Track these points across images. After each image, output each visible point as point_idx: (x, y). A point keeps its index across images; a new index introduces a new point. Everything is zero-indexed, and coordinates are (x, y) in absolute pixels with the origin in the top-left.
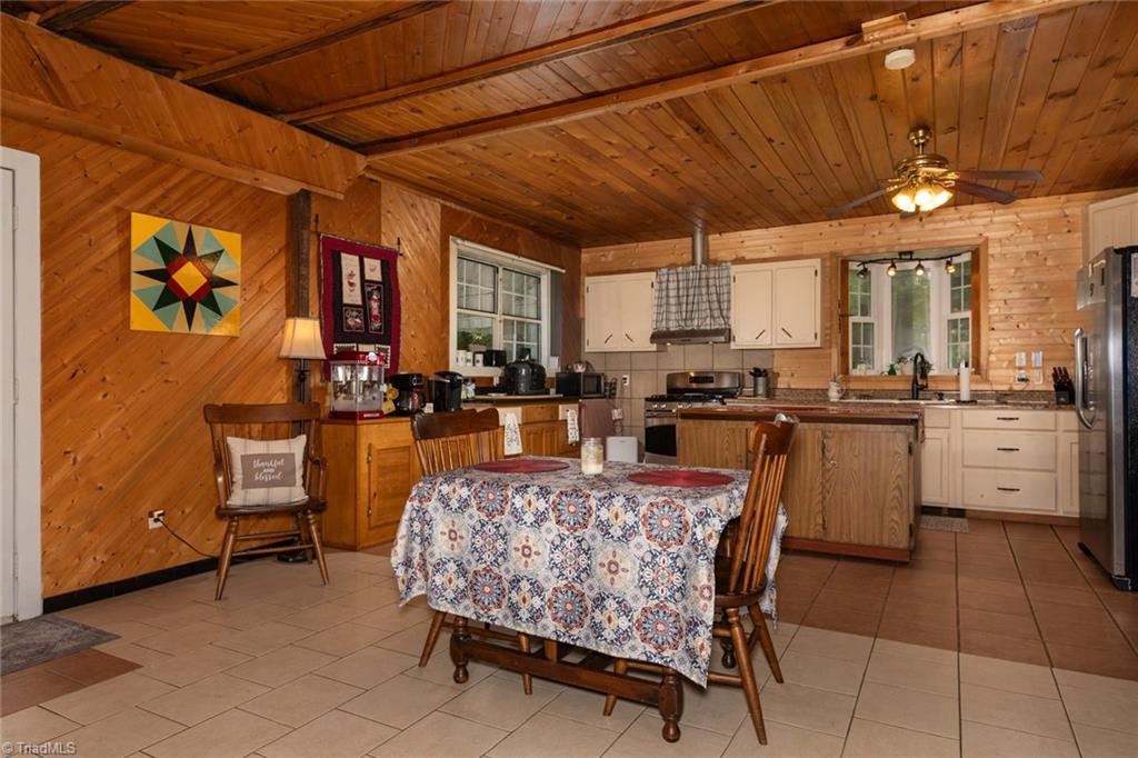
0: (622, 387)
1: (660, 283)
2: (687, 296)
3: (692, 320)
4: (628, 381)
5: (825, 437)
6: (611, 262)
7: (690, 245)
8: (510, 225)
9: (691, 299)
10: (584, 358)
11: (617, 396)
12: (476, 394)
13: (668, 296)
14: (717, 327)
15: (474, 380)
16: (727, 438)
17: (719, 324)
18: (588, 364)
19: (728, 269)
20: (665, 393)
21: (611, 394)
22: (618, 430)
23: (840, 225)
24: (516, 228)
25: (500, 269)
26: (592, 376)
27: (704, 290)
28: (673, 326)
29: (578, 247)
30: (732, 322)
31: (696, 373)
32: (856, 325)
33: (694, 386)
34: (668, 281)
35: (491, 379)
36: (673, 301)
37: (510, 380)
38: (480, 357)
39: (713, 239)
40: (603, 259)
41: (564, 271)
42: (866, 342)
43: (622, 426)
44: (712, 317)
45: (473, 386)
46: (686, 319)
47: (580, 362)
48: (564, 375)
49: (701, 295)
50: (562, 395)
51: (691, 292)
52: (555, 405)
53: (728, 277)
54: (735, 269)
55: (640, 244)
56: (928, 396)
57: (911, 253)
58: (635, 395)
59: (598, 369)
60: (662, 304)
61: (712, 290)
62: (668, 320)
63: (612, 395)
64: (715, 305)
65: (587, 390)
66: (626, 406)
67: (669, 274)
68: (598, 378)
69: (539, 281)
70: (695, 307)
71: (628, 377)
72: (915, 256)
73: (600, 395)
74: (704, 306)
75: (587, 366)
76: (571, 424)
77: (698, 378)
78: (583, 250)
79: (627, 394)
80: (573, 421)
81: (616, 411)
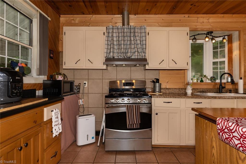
0: (84, 87)
1: (109, 33)
2: (124, 41)
3: (128, 52)
4: (86, 84)
7: (122, 18)
9: (126, 42)
10: (62, 72)
13: (113, 40)
17: (141, 56)
18: (64, 76)
19: (145, 29)
22: (82, 110)
23: (189, 17)
26: (68, 82)
28: (116, 56)
30: (147, 55)
33: (124, 87)
34: (113, 32)
36: (115, 43)
40: (73, 22)
41: (49, 19)
44: (138, 52)
47: (60, 74)
48: (49, 82)
49: (131, 40)
50: (47, 99)
51: (126, 38)
53: (145, 32)
54: (148, 29)
55: (94, 16)
57: (212, 32)
58: (90, 92)
59: (70, 78)
60: (110, 45)
61: (137, 38)
62: (113, 53)
63: (78, 92)
64: (139, 46)
65: (65, 91)
66: (85, 97)
67: (113, 29)
68: (72, 83)
69: (31, 22)
70: (128, 46)
71: (86, 82)
72: (212, 35)
73: (72, 93)
74: (133, 46)
75: (64, 77)
76: (55, 122)
77: (127, 83)
78: (61, 16)
79: (86, 91)
80: (57, 119)
81: (80, 100)
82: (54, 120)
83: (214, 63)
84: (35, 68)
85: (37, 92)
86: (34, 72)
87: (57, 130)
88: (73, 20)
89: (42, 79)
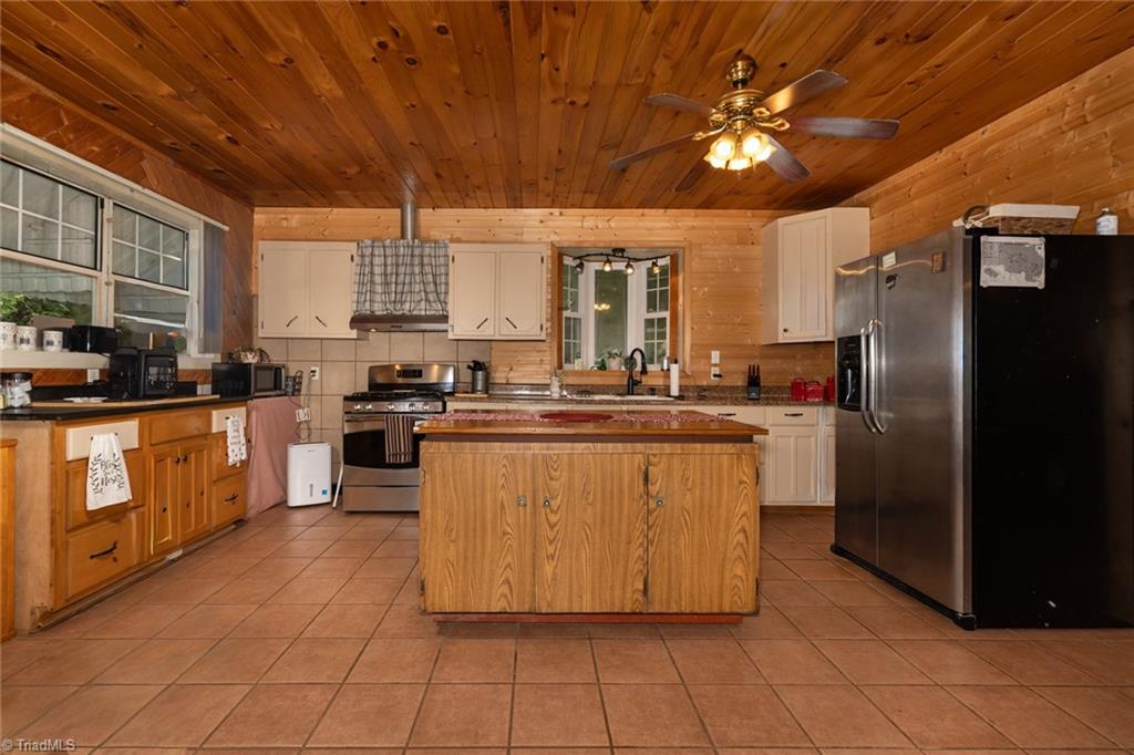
0: (310, 380)
1: (363, 256)
2: (397, 274)
3: (402, 303)
4: (317, 374)
5: (649, 463)
6: (297, 228)
7: (399, 218)
8: (125, 136)
9: (401, 278)
10: (257, 345)
11: (304, 391)
12: (33, 400)
13: (372, 273)
14: (433, 312)
15: (27, 375)
16: (504, 470)
17: (436, 309)
18: (262, 353)
19: (446, 247)
20: (366, 389)
21: (294, 390)
22: (304, 434)
23: (564, 214)
24: (137, 142)
25: (108, 204)
26: (269, 368)
27: (417, 270)
28: (379, 310)
29: (250, 204)
30: (449, 307)
31: (401, 366)
32: (568, 319)
33: (400, 380)
34: (372, 255)
35: (83, 373)
36: (378, 279)
37: (117, 375)
38: (55, 337)
39: (426, 214)
40: (285, 223)
41: (226, 228)
42: (574, 338)
43: (309, 429)
44: (427, 300)
45: (27, 386)
46: (395, 302)
47: (251, 350)
48: (224, 367)
49: (413, 274)
50: (218, 396)
51: (401, 269)
52: (207, 411)
53: (446, 256)
54: (453, 249)
55: (335, 210)
56: (640, 391)
57: (623, 250)
58: (326, 391)
59: (276, 358)
60: (365, 282)
61: (428, 269)
62: (372, 301)
63: (296, 391)
64: (431, 287)
65: (259, 387)
66: (314, 405)
67: (373, 247)
68: (277, 370)
69: (186, 237)
70: (407, 288)
71: (317, 369)
72: (625, 255)
73: (278, 392)
74: (417, 288)
75: (261, 355)
76: (234, 437)
77: (404, 371)
78: (256, 209)
79: (315, 390)
80: (236, 434)
81: (301, 411)
82: (230, 434)
83: (649, 323)
84: (196, 337)
85: (199, 387)
86: (193, 348)
87: (236, 451)
88: (285, 219)
89: (211, 359)
